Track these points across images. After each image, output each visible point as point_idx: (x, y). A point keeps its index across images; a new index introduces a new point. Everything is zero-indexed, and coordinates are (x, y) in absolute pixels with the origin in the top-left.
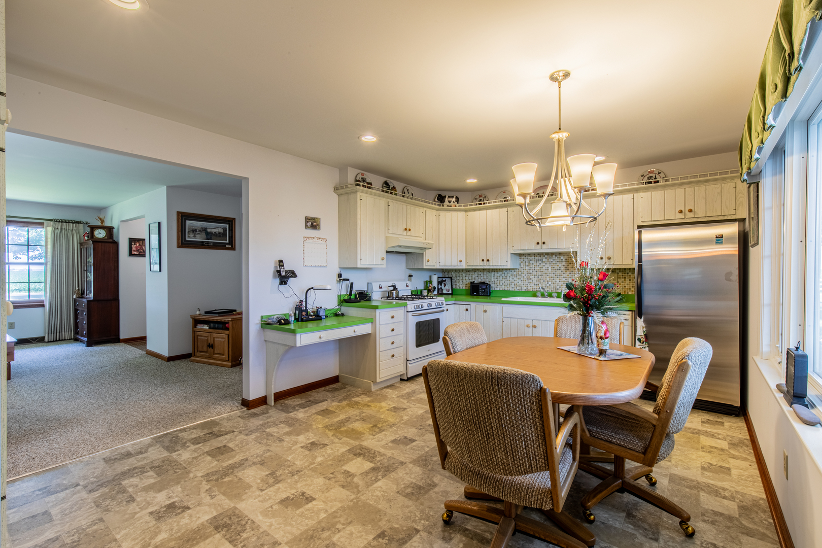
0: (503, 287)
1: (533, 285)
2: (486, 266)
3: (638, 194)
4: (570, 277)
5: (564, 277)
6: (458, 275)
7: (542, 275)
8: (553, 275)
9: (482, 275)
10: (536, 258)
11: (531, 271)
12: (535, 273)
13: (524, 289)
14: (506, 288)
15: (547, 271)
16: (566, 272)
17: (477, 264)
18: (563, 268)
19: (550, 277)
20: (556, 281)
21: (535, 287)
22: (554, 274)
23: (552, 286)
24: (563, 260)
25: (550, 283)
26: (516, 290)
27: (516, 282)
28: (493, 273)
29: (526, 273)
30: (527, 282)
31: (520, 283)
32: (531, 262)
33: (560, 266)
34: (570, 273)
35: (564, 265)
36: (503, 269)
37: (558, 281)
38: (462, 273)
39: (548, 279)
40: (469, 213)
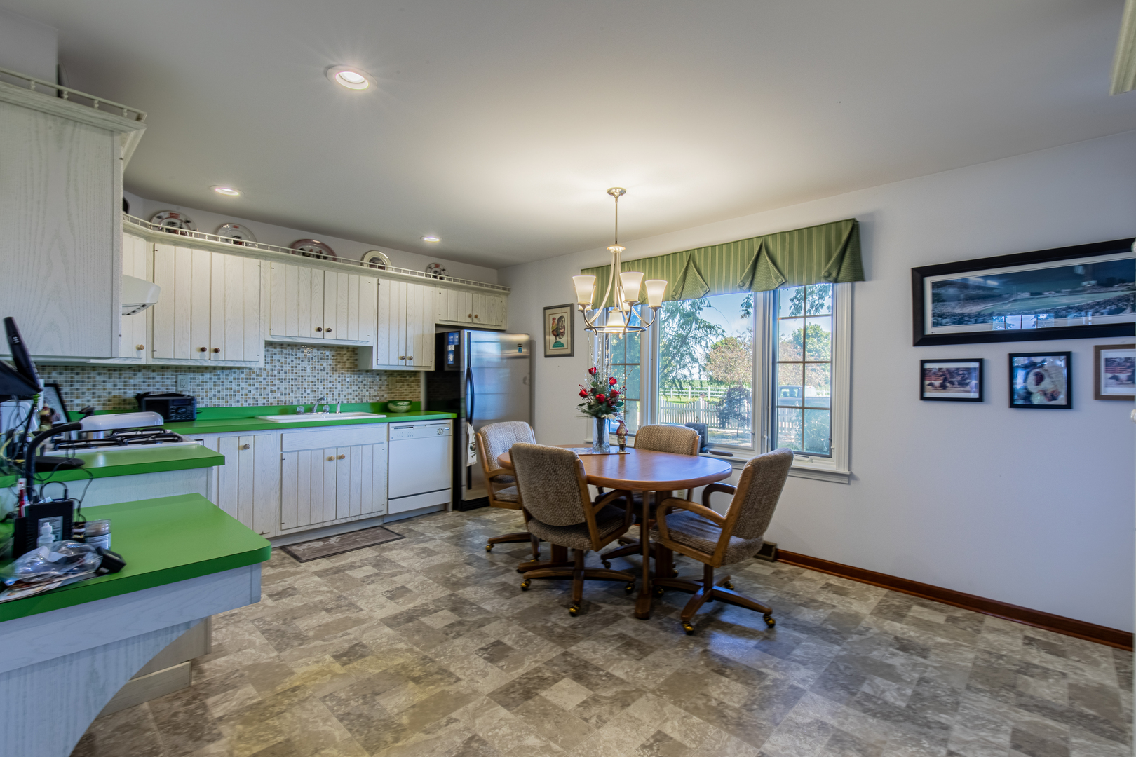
0: (215, 401)
1: (279, 395)
3: (437, 288)
4: (339, 382)
5: (330, 382)
6: (77, 378)
7: (296, 379)
8: (314, 379)
9: (158, 378)
10: (285, 351)
11: (275, 373)
12: (282, 375)
13: (261, 402)
14: (223, 403)
15: (303, 373)
16: (333, 374)
18: (330, 369)
19: (308, 382)
20: (318, 388)
21: (283, 398)
22: (315, 376)
23: (312, 395)
24: (330, 357)
25: (308, 391)
26: (246, 405)
27: (244, 392)
28: (190, 376)
29: (265, 375)
30: (268, 389)
31: (253, 392)
32: (275, 357)
33: (325, 365)
34: (339, 377)
35: (330, 365)
36: (215, 368)
37: (321, 388)
38: (92, 374)
39: (305, 385)
40: (159, 246)
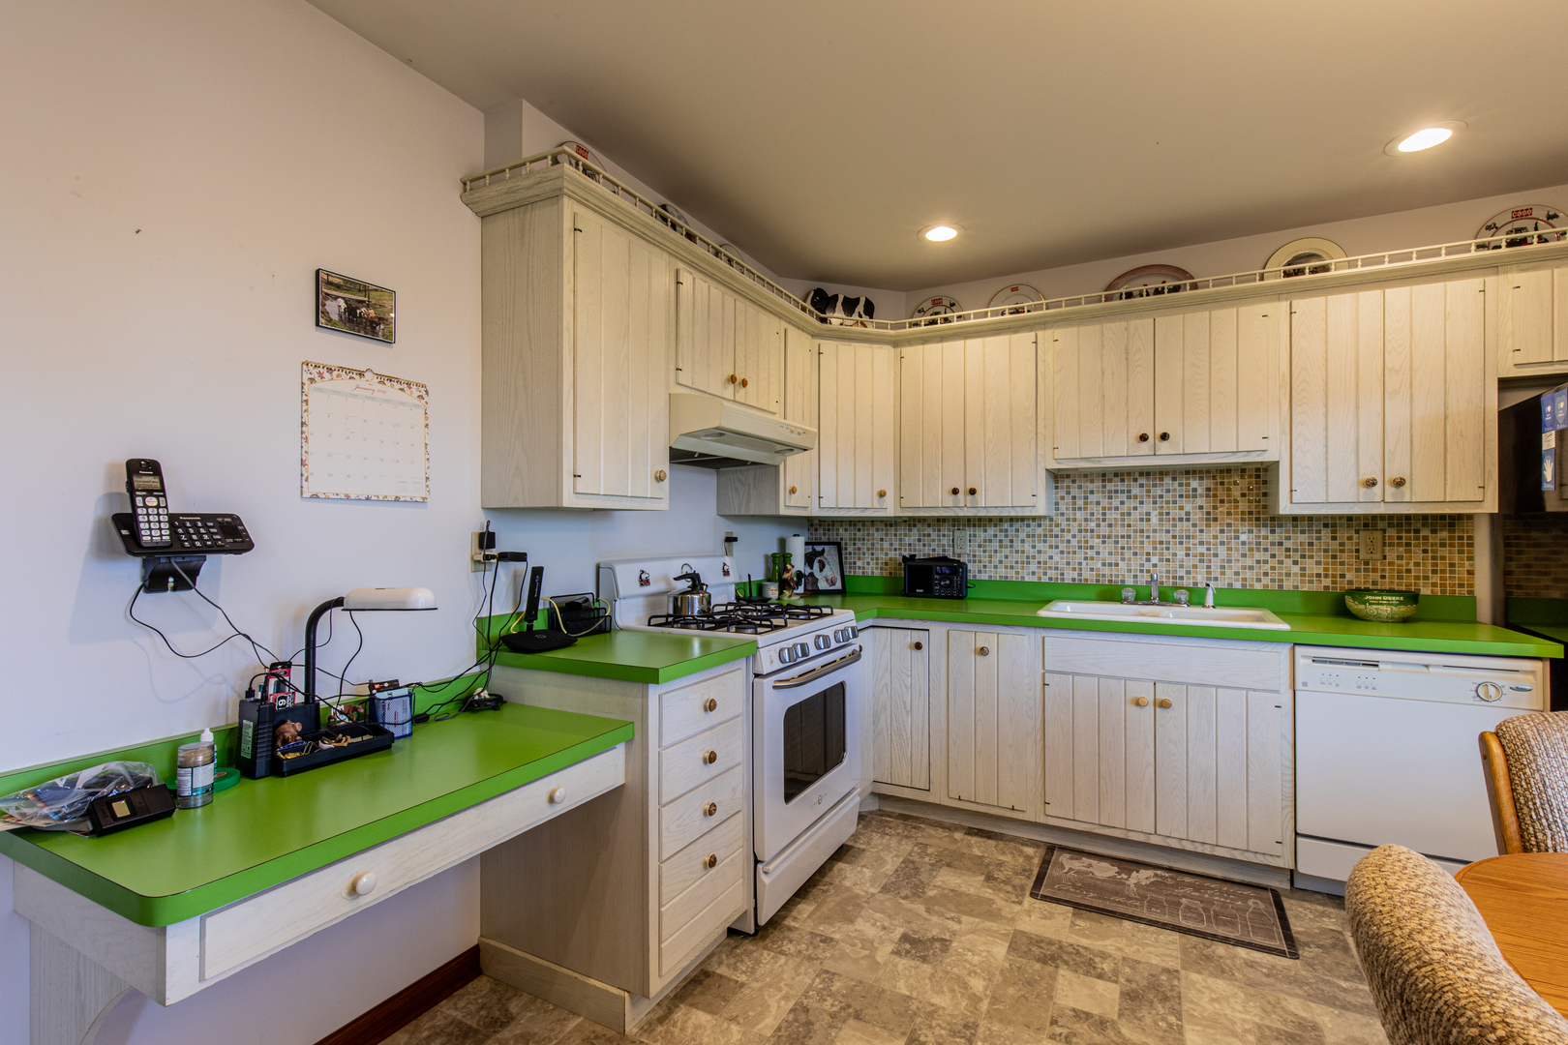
0: (1002, 572)
1: (1099, 565)
2: (964, 508)
3: (1501, 277)
4: (1222, 543)
5: (1202, 543)
6: (859, 535)
7: (1129, 537)
8: (1165, 537)
9: (934, 535)
10: (1110, 486)
11: (1093, 525)
12: (1104, 530)
13: (1070, 576)
14: (1011, 574)
15: (1144, 526)
16: (1208, 526)
17: (933, 500)
18: (1199, 515)
19: (1154, 543)
20: (1175, 555)
21: (1106, 571)
22: (1168, 531)
23: (1162, 567)
24: (1199, 491)
25: (1154, 560)
26: (1045, 579)
27: (1042, 558)
28: (969, 531)
29: (1075, 530)
30: (1080, 556)
31: (1057, 558)
32: (1092, 498)
33: (1188, 507)
34: (1222, 531)
35: (1201, 507)
36: (1001, 519)
37: (1181, 554)
38: (872, 531)
39: (1148, 548)
40: (907, 351)
